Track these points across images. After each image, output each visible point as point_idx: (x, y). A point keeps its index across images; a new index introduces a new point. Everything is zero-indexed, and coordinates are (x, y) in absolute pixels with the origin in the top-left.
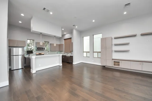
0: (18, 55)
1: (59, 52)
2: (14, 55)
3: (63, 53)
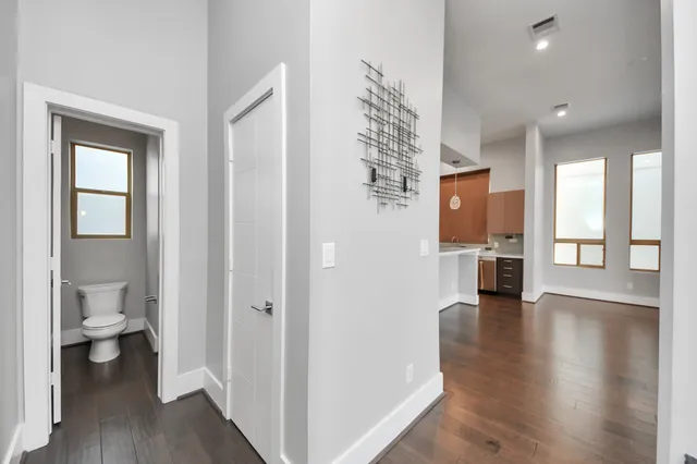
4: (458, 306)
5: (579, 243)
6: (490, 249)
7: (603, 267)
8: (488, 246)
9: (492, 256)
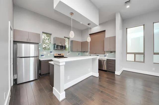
0: (28, 56)
1: (80, 53)
2: (23, 56)
3: (87, 54)
4: (92, 77)
5: (135, 54)
6: (106, 56)
7: (144, 62)
8: (105, 55)
9: (105, 58)
